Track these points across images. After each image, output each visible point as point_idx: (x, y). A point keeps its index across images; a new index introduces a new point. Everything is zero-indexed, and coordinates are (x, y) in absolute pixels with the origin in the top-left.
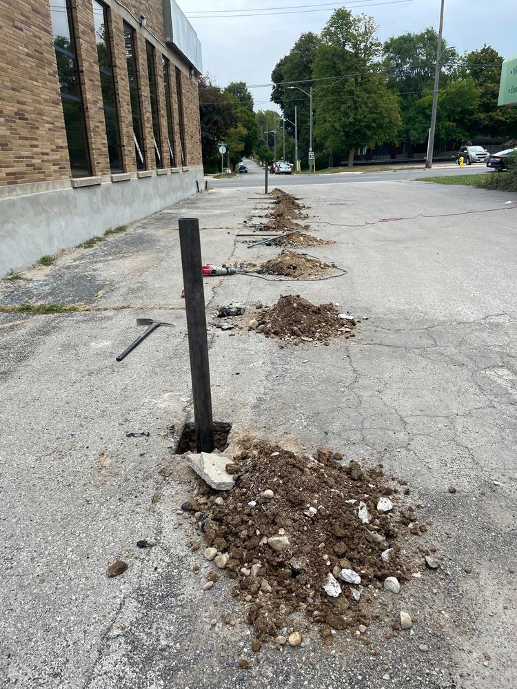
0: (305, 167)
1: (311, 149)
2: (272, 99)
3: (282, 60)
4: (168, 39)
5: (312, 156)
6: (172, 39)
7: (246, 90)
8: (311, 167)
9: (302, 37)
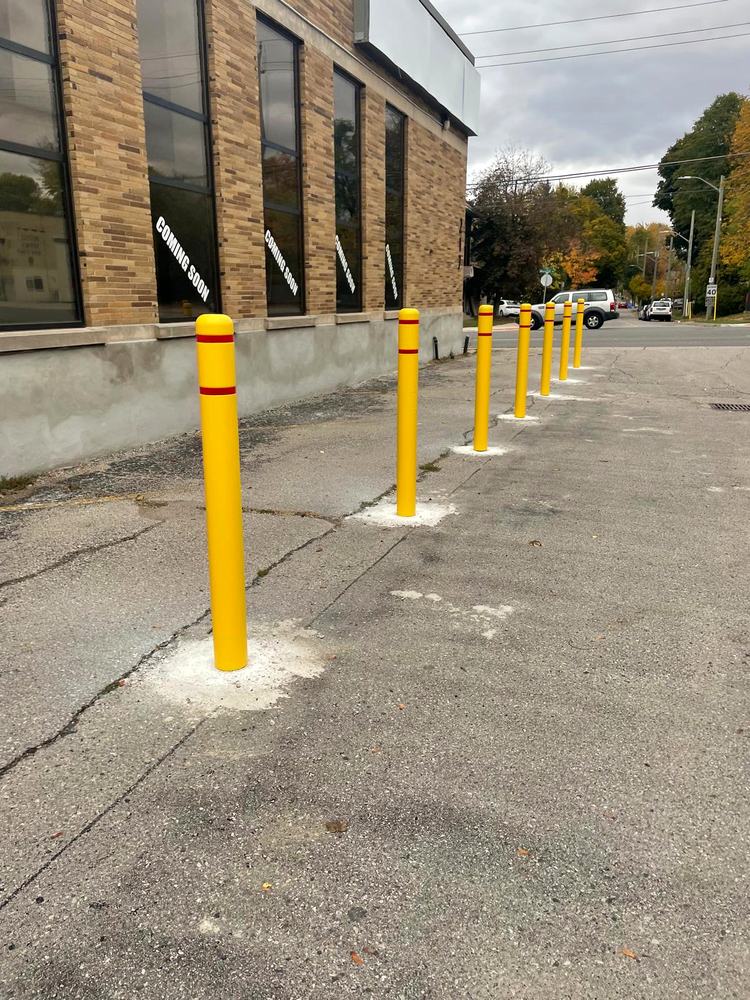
0: (699, 310)
1: (711, 280)
2: (656, 203)
3: (680, 142)
4: (359, 37)
5: (712, 291)
6: (367, 35)
7: (616, 190)
8: (709, 311)
9: (717, 102)
